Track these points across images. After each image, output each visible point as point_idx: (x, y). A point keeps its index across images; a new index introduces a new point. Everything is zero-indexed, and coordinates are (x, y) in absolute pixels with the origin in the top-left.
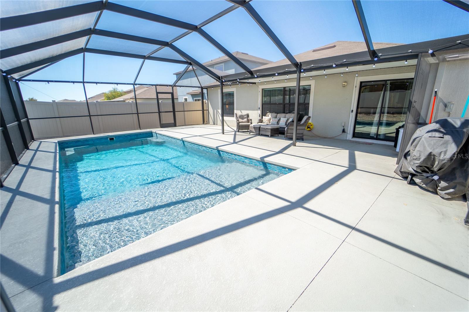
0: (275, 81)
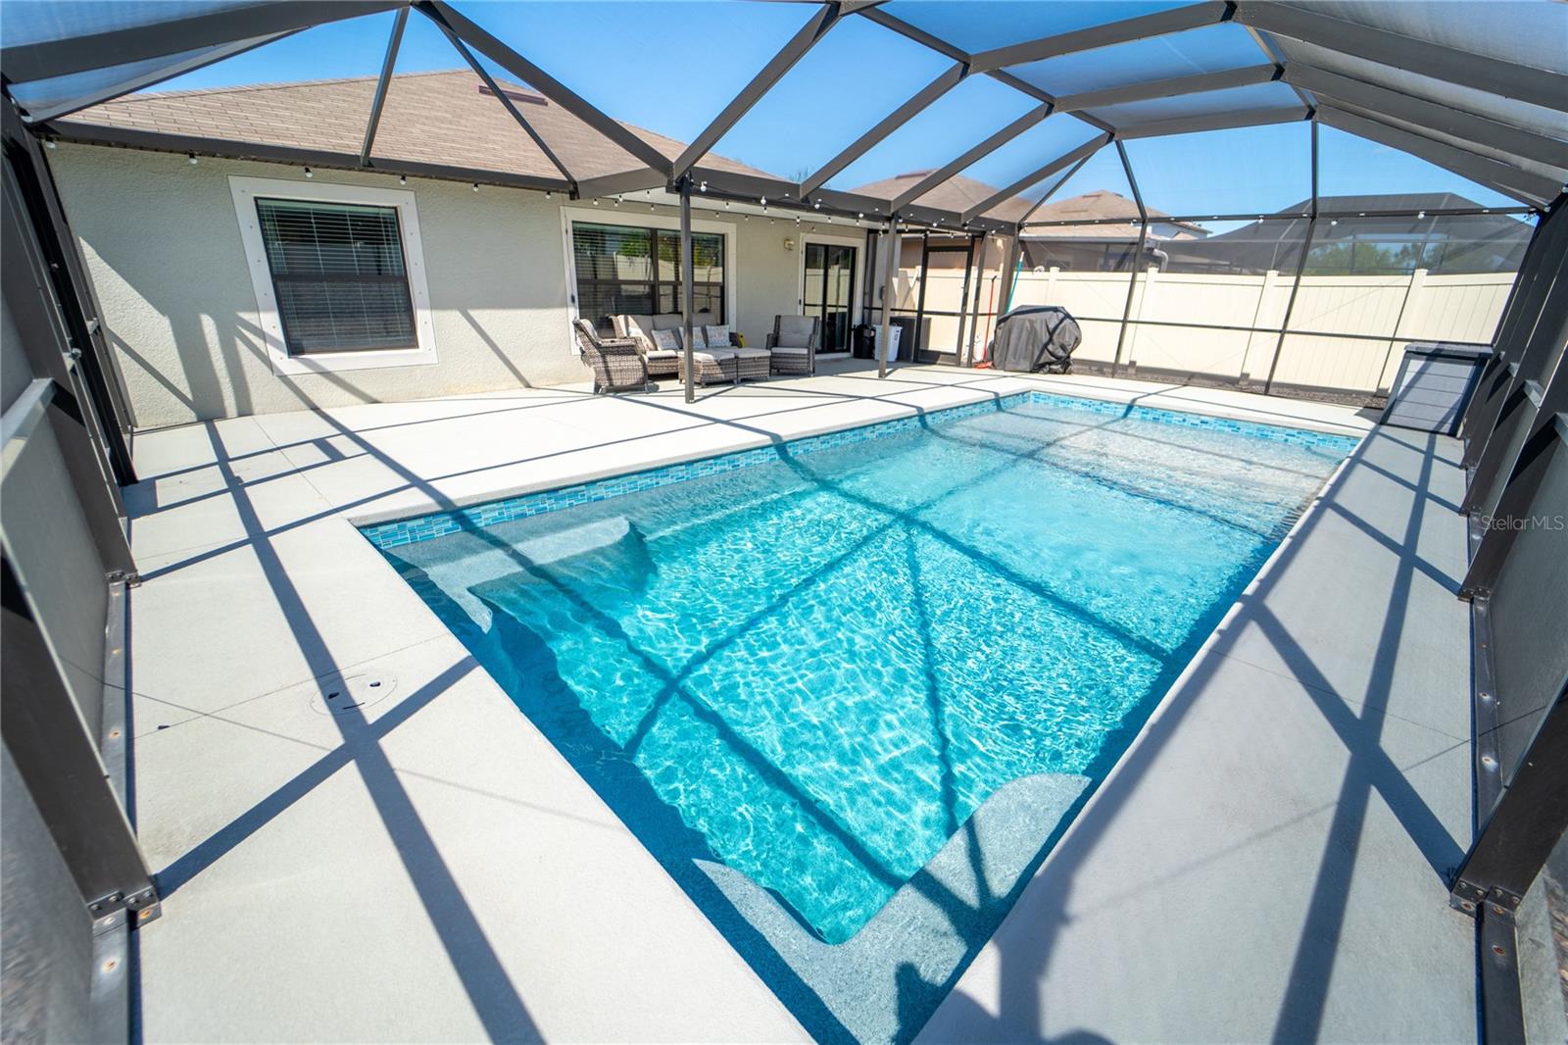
0: (652, 205)
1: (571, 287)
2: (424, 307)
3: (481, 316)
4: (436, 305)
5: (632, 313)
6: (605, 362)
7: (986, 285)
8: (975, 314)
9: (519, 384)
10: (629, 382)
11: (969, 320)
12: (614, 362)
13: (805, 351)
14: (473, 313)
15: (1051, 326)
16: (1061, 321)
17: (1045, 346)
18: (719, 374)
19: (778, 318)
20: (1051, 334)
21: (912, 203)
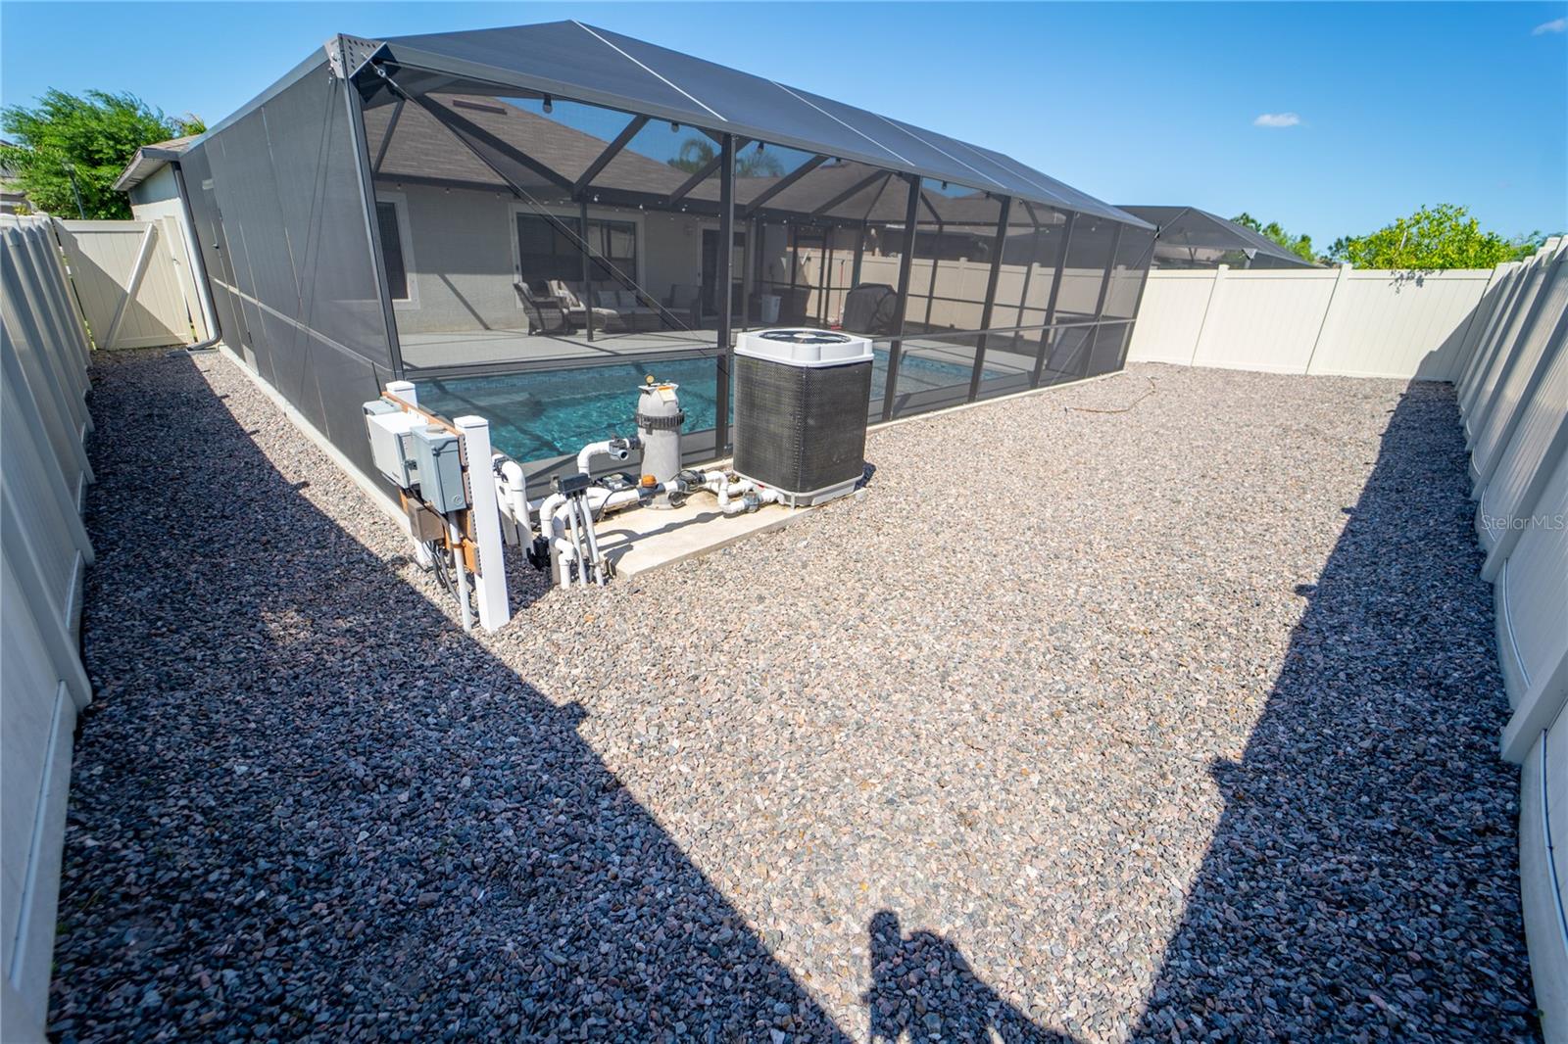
1: (516, 259)
2: (412, 271)
3: (452, 278)
4: (421, 269)
5: (564, 280)
6: (539, 313)
7: (836, 264)
8: (828, 289)
9: (481, 327)
10: (552, 328)
11: (824, 292)
12: (546, 313)
13: (688, 311)
14: (447, 276)
15: (878, 299)
16: (886, 295)
17: (874, 314)
18: (622, 324)
19: (674, 287)
20: (878, 305)
21: (763, 205)
